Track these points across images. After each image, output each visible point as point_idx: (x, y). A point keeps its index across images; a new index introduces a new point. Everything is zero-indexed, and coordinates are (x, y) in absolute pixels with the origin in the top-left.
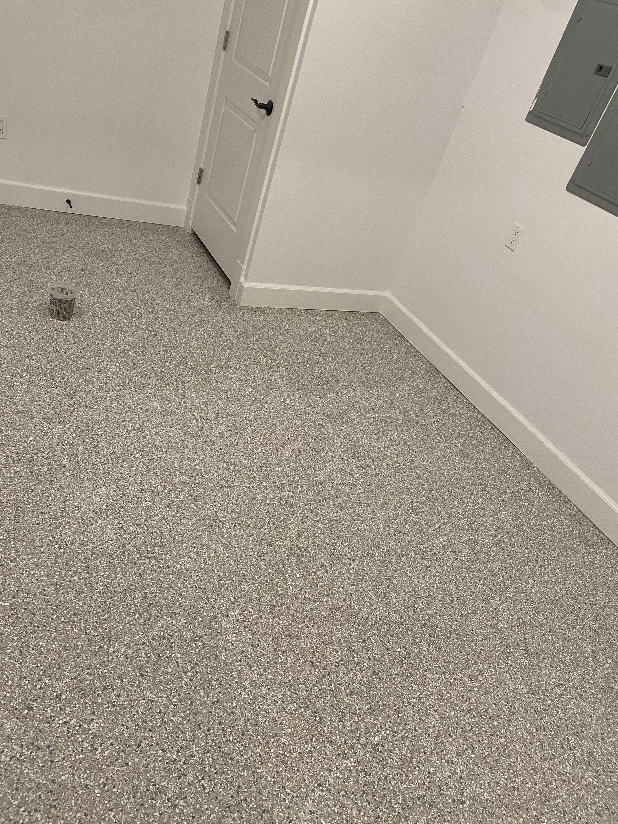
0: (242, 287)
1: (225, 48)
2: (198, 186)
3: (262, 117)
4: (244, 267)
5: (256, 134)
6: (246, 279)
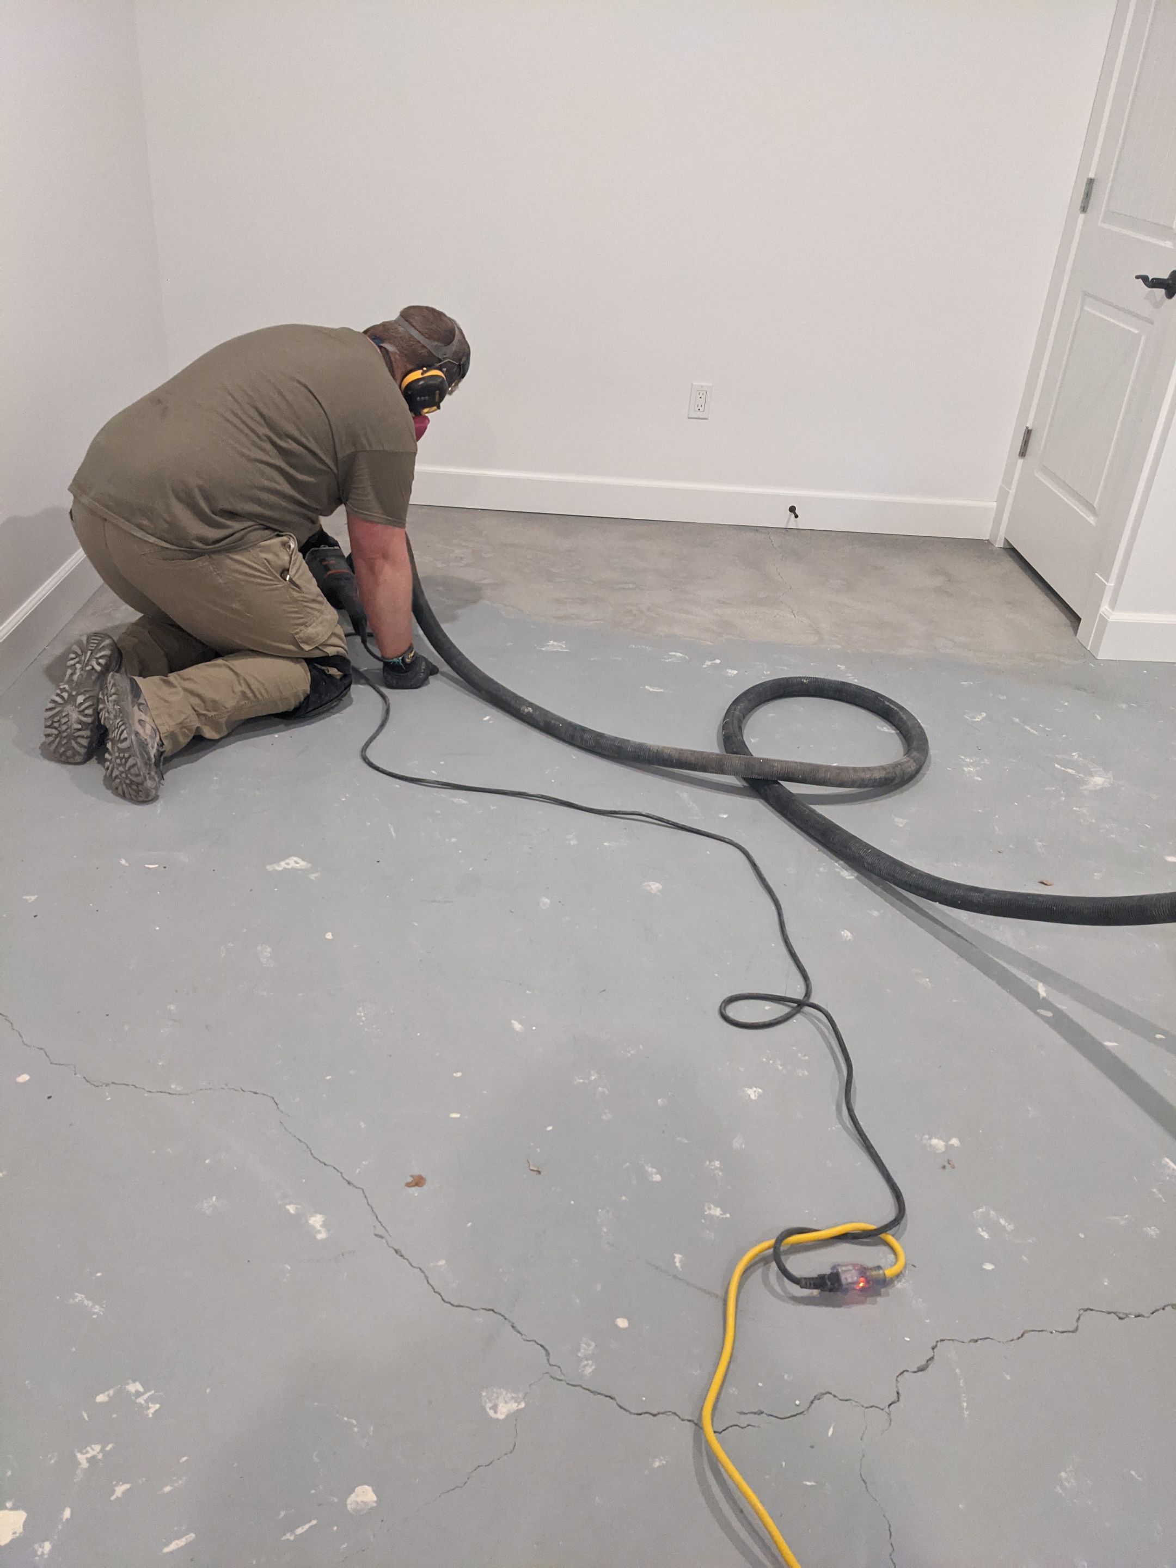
0: (1104, 621)
1: (1084, 209)
2: (1020, 461)
3: (1157, 306)
4: (1111, 584)
5: (1143, 338)
6: (1113, 606)
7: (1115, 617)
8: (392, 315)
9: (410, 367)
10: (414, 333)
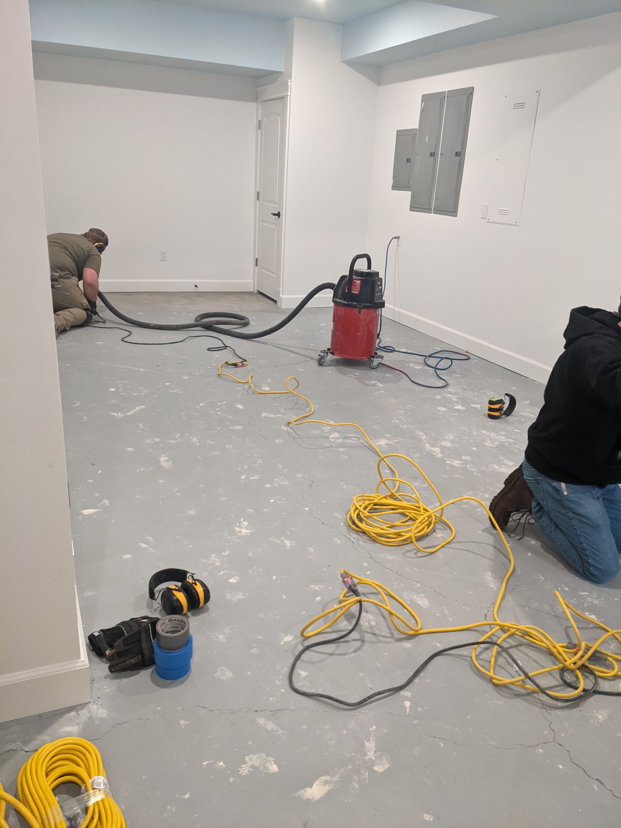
0: (281, 298)
1: (258, 199)
2: (256, 267)
3: (277, 220)
4: (281, 289)
5: (276, 229)
6: (282, 294)
7: (283, 297)
8: (87, 231)
9: (95, 242)
10: (95, 234)
